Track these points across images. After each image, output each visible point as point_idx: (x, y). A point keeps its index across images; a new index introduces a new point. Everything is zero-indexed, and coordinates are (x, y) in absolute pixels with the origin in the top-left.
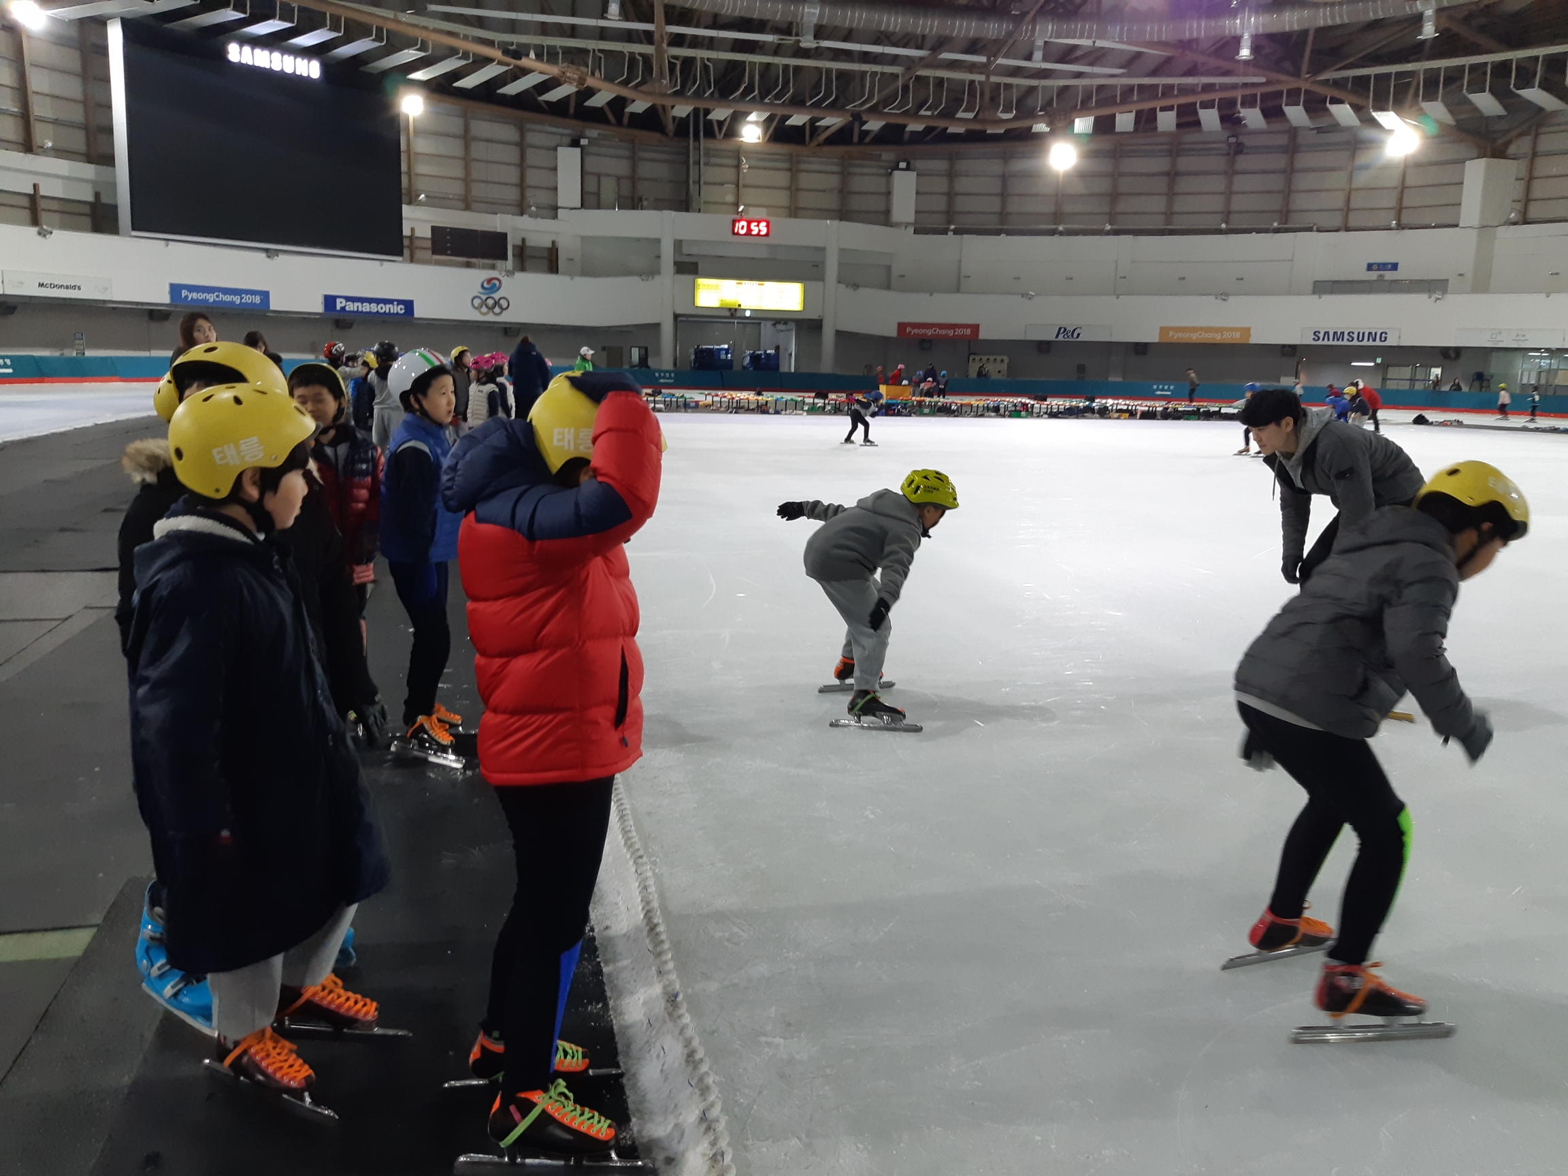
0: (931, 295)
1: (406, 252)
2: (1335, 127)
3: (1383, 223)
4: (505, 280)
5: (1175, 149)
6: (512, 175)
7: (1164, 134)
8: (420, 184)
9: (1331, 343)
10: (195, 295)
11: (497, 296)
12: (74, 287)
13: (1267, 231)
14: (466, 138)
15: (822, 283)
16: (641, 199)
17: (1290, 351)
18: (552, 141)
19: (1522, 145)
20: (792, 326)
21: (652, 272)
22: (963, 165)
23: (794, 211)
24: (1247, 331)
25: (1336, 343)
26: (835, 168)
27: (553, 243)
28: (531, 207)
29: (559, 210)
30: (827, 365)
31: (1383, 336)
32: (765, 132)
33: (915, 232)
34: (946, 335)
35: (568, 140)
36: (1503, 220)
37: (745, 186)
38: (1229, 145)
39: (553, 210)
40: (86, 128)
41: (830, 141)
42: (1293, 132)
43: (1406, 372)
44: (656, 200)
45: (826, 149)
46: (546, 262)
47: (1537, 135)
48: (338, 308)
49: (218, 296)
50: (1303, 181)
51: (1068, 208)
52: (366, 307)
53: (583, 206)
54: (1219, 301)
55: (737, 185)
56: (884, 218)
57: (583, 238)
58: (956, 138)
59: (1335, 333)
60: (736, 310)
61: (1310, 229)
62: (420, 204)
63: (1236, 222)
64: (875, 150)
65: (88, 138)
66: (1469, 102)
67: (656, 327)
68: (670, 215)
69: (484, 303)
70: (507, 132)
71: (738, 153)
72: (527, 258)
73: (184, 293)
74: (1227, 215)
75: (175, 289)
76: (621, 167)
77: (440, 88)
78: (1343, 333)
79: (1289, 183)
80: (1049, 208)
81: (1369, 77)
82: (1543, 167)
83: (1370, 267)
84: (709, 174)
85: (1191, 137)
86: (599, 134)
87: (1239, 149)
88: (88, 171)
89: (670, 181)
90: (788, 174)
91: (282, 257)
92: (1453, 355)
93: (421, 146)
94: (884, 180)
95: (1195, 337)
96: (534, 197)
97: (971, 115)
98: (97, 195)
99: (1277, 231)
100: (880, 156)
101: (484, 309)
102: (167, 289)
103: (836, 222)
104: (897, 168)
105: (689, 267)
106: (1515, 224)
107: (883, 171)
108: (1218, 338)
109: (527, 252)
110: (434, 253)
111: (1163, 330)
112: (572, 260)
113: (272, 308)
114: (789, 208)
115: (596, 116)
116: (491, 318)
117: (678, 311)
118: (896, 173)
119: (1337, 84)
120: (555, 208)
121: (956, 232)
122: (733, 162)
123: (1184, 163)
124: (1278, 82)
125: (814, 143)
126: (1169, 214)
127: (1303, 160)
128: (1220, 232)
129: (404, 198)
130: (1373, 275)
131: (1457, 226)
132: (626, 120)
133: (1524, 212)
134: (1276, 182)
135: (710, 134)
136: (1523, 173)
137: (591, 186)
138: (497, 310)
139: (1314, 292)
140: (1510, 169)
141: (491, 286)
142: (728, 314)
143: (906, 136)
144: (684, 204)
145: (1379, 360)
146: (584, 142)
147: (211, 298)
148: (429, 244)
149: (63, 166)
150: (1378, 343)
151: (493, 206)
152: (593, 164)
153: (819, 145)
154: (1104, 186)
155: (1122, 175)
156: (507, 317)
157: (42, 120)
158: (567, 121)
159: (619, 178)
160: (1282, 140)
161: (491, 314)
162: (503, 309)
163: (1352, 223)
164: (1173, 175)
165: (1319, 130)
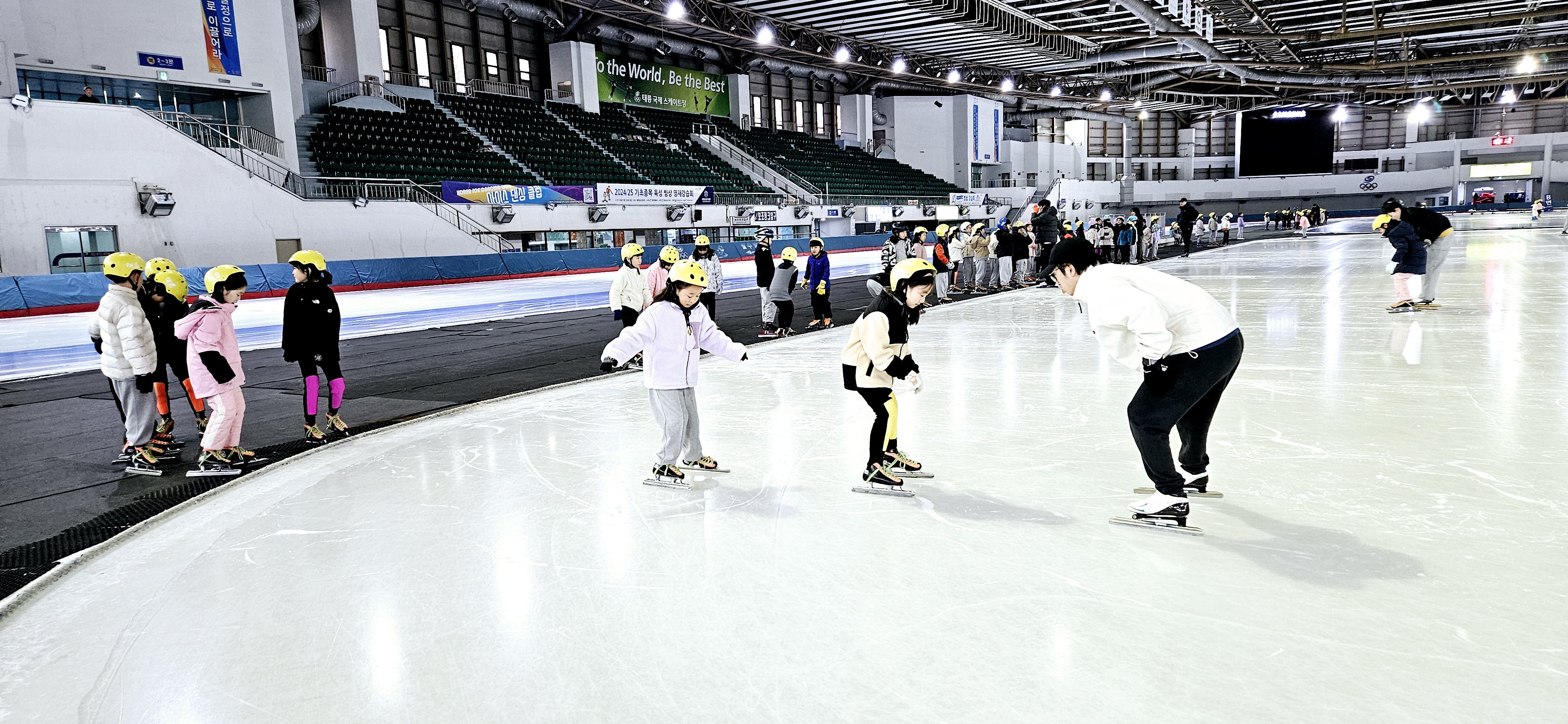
1: (1334, 170)
4: (1377, 176)
6: (1384, 133)
8: (1343, 143)
11: (1371, 183)
14: (1363, 122)
15: (1541, 162)
16: (1449, 135)
20: (1531, 181)
21: (1448, 165)
23: (1534, 130)
26: (1559, 106)
27: (1402, 158)
28: (1392, 145)
29: (1406, 144)
37: (1506, 120)
39: (1403, 145)
40: (1226, 145)
46: (1398, 167)
53: (1419, 141)
55: (1502, 120)
57: (1417, 154)
60: (1494, 177)
62: (1341, 150)
65: (1228, 149)
67: (1452, 187)
68: (1462, 140)
69: (1365, 186)
70: (1384, 116)
71: (1502, 108)
72: (1388, 166)
76: (1439, 121)
84: (1485, 118)
88: (1226, 158)
89: (1463, 126)
90: (1531, 112)
93: (1343, 129)
96: (1394, 140)
98: (1228, 167)
101: (1366, 188)
102: (1248, 193)
103: (1556, 133)
105: (1470, 160)
109: (1390, 162)
110: (1345, 169)
112: (1411, 164)
114: (1532, 127)
116: (1368, 191)
117: (1466, 181)
122: (1499, 111)
129: (1334, 149)
135: (1485, 101)
137: (1423, 131)
138: (1371, 188)
141: (1370, 179)
142: (1489, 179)
144: (1470, 134)
148: (1342, 166)
149: (1219, 159)
151: (1374, 147)
156: (1376, 191)
157: (1214, 146)
159: (1437, 126)
162: (1374, 188)
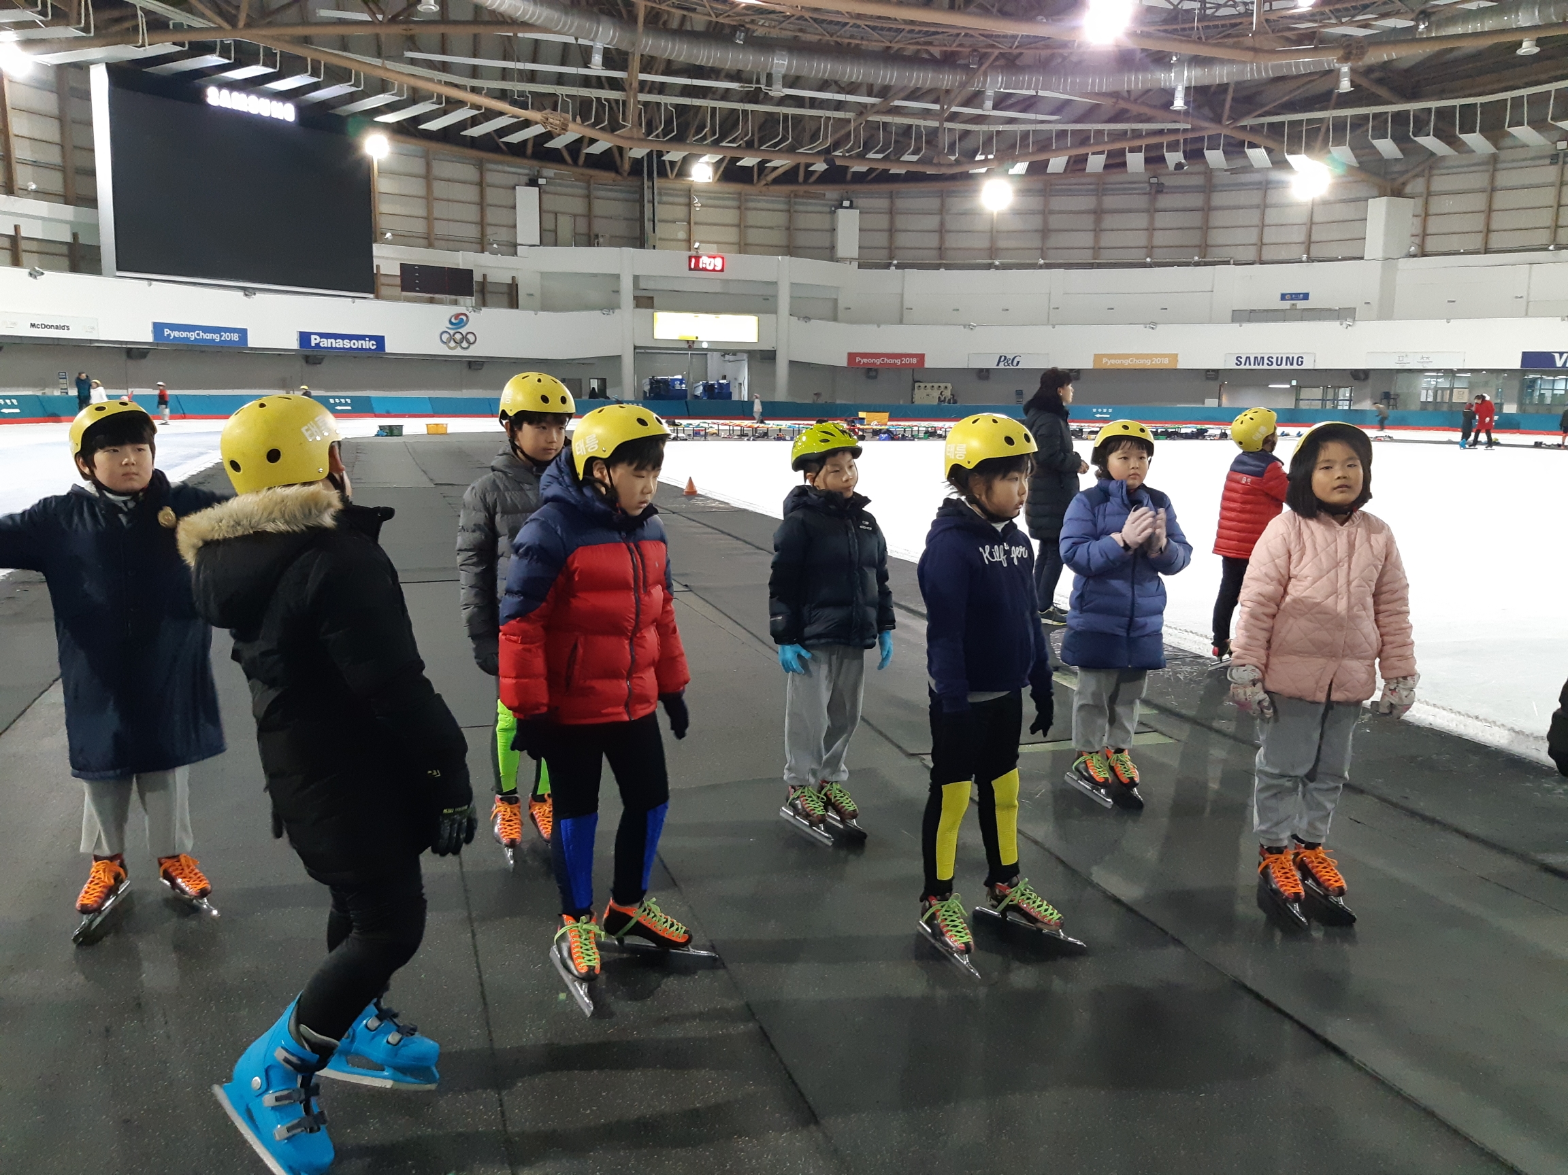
0: (879, 326)
1: (375, 290)
2: (1249, 168)
3: (1295, 256)
4: (472, 315)
5: (1100, 187)
6: (472, 213)
7: (1091, 175)
8: (382, 222)
9: (1252, 367)
10: (176, 334)
11: (464, 331)
12: (63, 327)
13: (1187, 264)
14: (428, 177)
15: (774, 316)
16: (597, 236)
17: (1213, 375)
18: (511, 180)
19: (1417, 186)
20: (745, 356)
21: (610, 306)
22: (901, 204)
23: (743, 247)
24: (1175, 357)
25: (1257, 367)
26: (782, 207)
27: (513, 278)
28: (492, 244)
29: (519, 247)
30: (781, 394)
31: (1300, 360)
32: (716, 171)
33: (860, 267)
34: (895, 364)
35: (525, 179)
36: (1405, 252)
37: (696, 223)
38: (1151, 184)
39: (512, 248)
40: (63, 169)
41: (776, 181)
42: (1209, 173)
43: (1318, 393)
44: (612, 237)
45: (772, 188)
46: (506, 296)
47: (1431, 176)
48: (313, 345)
49: (198, 335)
50: (1218, 218)
51: (1002, 244)
52: (340, 344)
53: (542, 243)
54: (1148, 330)
55: (689, 223)
56: (829, 253)
57: (542, 273)
58: (896, 178)
59: (1256, 358)
60: (693, 342)
61: (1227, 263)
62: (387, 242)
63: (1160, 255)
64: (819, 189)
65: (65, 181)
66: (1373, 147)
67: (616, 359)
68: (629, 252)
69: (452, 338)
70: (469, 172)
71: (689, 192)
72: (488, 292)
73: (167, 332)
74: (1150, 249)
75: (158, 328)
76: (578, 206)
77: (406, 130)
78: (1263, 358)
79: (1206, 220)
80: (985, 244)
81: (1283, 123)
82: (1437, 205)
83: (1283, 297)
84: (662, 212)
85: (1116, 177)
86: (555, 174)
87: (1159, 189)
88: (67, 212)
89: (625, 219)
90: (736, 212)
91: (259, 295)
92: (1362, 376)
93: (387, 184)
94: (828, 216)
95: (1127, 364)
96: (494, 235)
97: (915, 158)
98: (75, 236)
99: (1197, 264)
100: (824, 195)
101: (452, 344)
102: (151, 328)
103: (787, 258)
104: (841, 206)
105: (645, 301)
106: (1414, 256)
107: (827, 209)
108: (1148, 364)
109: (489, 288)
110: (403, 290)
111: (1098, 357)
112: (532, 295)
113: (250, 345)
114: (739, 244)
115: (554, 157)
116: (459, 352)
117: (638, 344)
118: (840, 211)
119: (1254, 129)
120: (515, 245)
121: (898, 267)
122: (683, 200)
123: (1110, 201)
124: (1201, 129)
125: (763, 182)
126: (1096, 249)
127: (1218, 199)
128: (1145, 265)
129: (373, 237)
130: (1287, 305)
131: (1362, 258)
132: (582, 160)
133: (1422, 246)
134: (1195, 219)
135: (663, 173)
136: (1420, 211)
137: (549, 225)
138: (465, 344)
139: (1233, 321)
140: (1407, 207)
141: (458, 321)
142: (686, 346)
143: (849, 176)
144: (640, 241)
145: (1294, 383)
146: (541, 181)
147: (192, 336)
148: (398, 281)
149: (42, 208)
150: (1295, 367)
151: (455, 244)
152: (552, 203)
153: (767, 184)
154: (1036, 222)
155: (1052, 212)
156: (474, 351)
157: (22, 162)
158: (525, 161)
159: (575, 216)
160: (1198, 180)
161: (459, 349)
162: (470, 344)
163: (1264, 258)
164: (1098, 213)
165: (1233, 171)
